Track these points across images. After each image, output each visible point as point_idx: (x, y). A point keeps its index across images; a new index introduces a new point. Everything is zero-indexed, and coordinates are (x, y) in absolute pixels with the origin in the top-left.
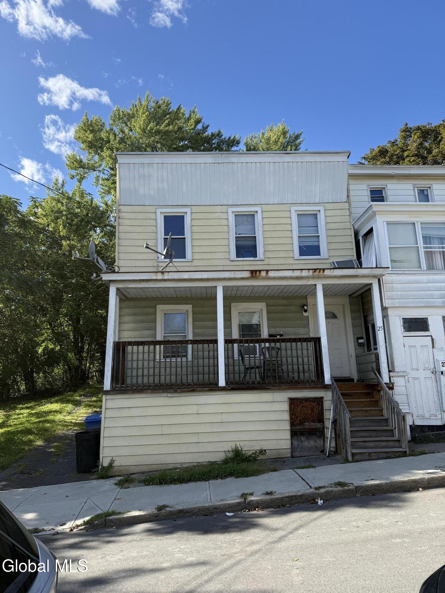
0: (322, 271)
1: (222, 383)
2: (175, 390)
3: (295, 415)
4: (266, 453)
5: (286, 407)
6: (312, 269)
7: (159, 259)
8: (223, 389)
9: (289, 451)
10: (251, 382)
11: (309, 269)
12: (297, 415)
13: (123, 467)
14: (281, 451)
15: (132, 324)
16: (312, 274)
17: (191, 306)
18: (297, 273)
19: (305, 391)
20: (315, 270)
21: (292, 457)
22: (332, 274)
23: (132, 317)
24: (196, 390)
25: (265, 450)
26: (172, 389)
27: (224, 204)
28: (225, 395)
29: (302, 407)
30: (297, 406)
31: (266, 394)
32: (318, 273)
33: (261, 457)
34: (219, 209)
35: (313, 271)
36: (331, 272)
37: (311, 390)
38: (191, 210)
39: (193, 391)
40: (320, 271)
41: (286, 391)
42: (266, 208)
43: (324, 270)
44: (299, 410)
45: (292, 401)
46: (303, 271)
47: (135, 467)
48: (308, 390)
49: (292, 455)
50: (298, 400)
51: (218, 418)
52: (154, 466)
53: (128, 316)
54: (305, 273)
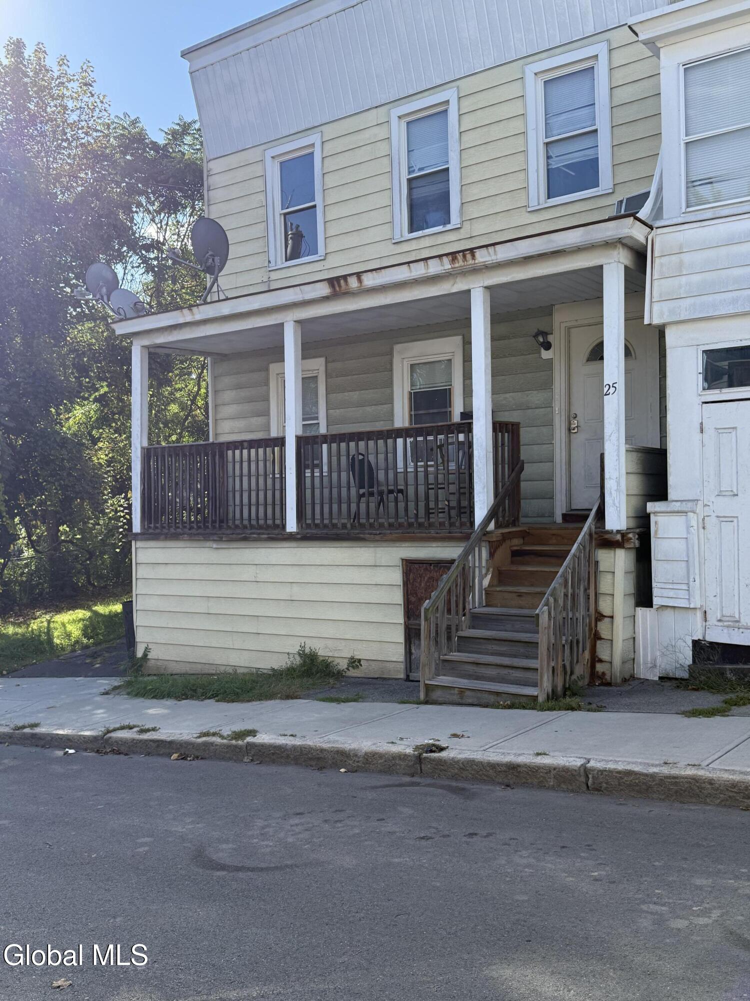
0: (469, 256)
1: (292, 526)
2: (219, 537)
3: (417, 596)
4: (361, 665)
5: (396, 577)
6: (447, 255)
7: (270, 265)
8: (291, 537)
9: (402, 666)
10: (339, 525)
11: (440, 257)
12: (419, 596)
13: (161, 662)
14: (388, 664)
15: (235, 406)
16: (450, 267)
17: (322, 360)
18: (419, 271)
19: (434, 544)
20: (453, 255)
21: (408, 679)
22: (494, 257)
23: (234, 391)
24: (249, 538)
25: (359, 661)
26: (216, 536)
27: (383, 102)
28: (296, 549)
29: (429, 578)
30: (420, 577)
31: (363, 549)
32: (464, 262)
33: (353, 673)
34: (372, 117)
35: (450, 257)
36: (489, 253)
37: (446, 544)
38: (322, 136)
39: (245, 539)
40: (464, 256)
41: (398, 544)
42: (467, 86)
43: (472, 251)
44: (423, 585)
45: (410, 567)
46: (430, 262)
47: (175, 664)
48: (439, 544)
49: (408, 676)
50: (421, 565)
51: (283, 593)
52: (199, 666)
53: (228, 392)
54: (434, 268)
